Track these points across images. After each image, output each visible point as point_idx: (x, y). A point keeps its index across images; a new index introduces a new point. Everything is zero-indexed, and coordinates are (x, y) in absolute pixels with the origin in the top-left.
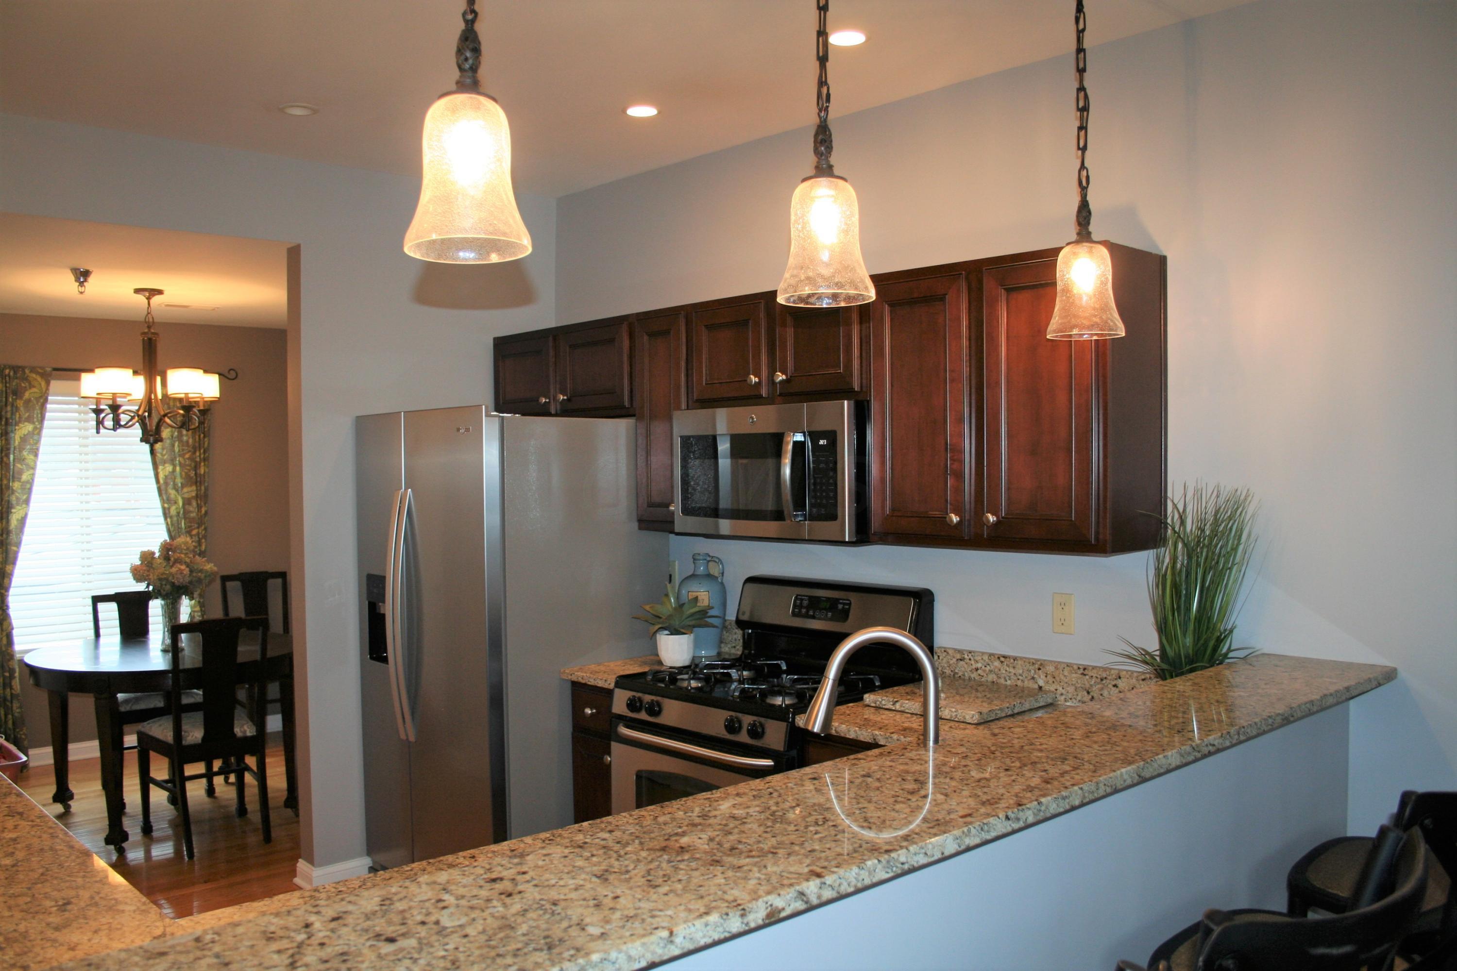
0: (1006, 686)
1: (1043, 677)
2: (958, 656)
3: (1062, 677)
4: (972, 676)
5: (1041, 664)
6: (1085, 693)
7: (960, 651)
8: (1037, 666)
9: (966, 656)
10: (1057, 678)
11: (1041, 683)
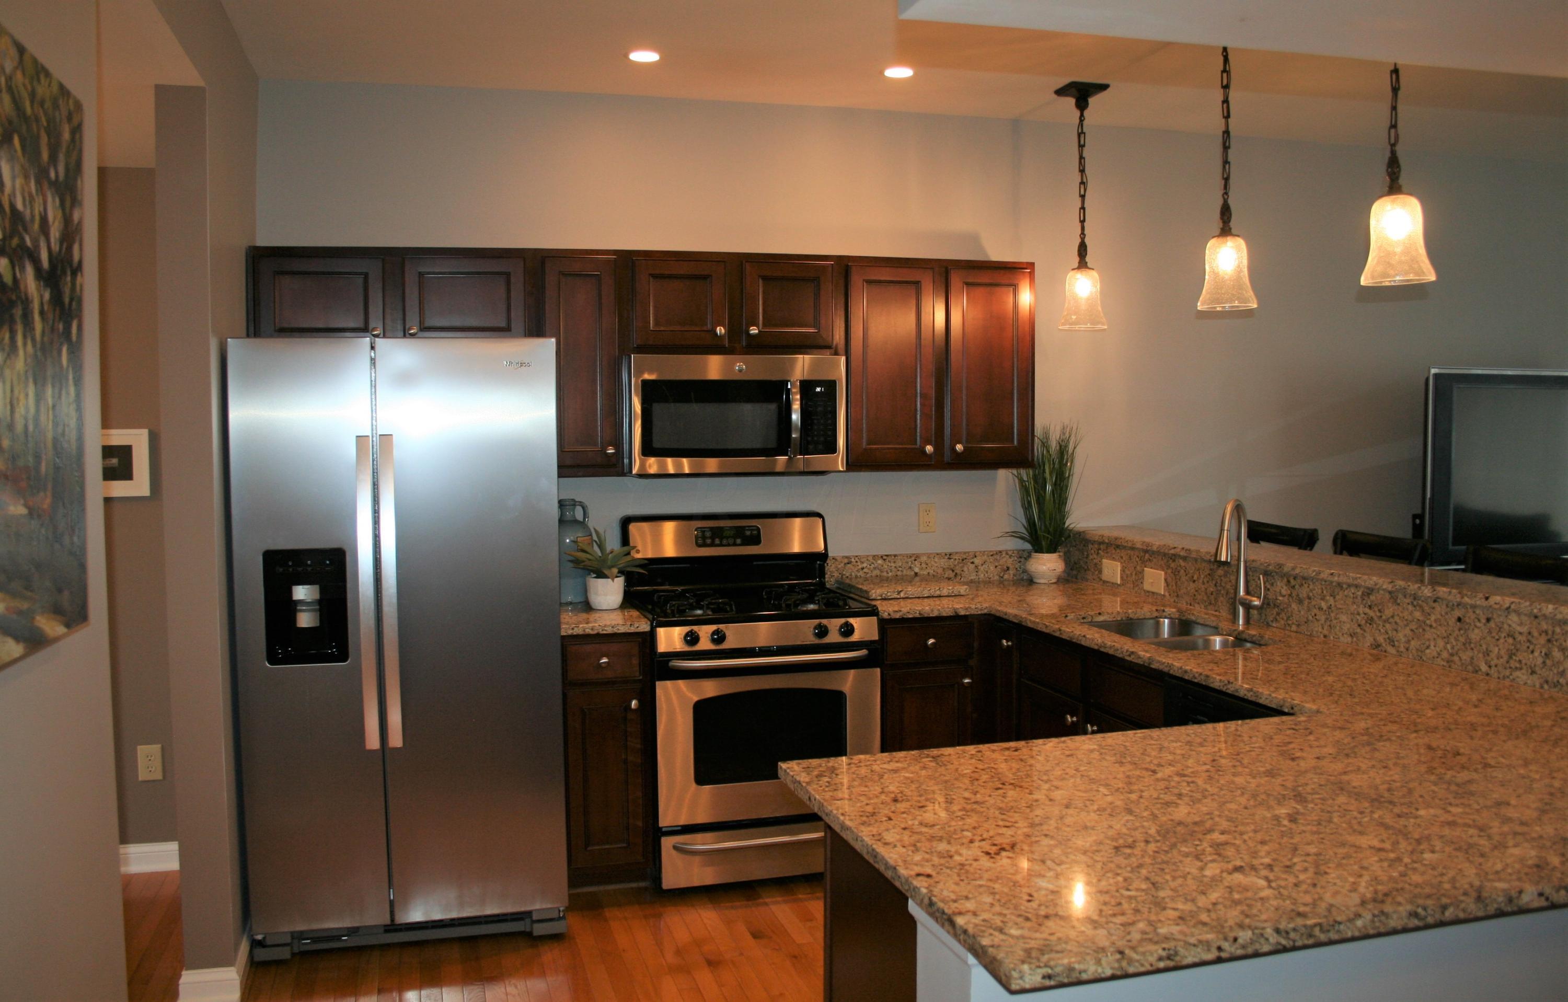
0: (888, 578)
1: (918, 565)
2: (846, 561)
3: (933, 563)
5: (917, 557)
6: (951, 572)
7: (847, 557)
8: (913, 558)
9: (853, 560)
10: (930, 565)
11: (917, 570)
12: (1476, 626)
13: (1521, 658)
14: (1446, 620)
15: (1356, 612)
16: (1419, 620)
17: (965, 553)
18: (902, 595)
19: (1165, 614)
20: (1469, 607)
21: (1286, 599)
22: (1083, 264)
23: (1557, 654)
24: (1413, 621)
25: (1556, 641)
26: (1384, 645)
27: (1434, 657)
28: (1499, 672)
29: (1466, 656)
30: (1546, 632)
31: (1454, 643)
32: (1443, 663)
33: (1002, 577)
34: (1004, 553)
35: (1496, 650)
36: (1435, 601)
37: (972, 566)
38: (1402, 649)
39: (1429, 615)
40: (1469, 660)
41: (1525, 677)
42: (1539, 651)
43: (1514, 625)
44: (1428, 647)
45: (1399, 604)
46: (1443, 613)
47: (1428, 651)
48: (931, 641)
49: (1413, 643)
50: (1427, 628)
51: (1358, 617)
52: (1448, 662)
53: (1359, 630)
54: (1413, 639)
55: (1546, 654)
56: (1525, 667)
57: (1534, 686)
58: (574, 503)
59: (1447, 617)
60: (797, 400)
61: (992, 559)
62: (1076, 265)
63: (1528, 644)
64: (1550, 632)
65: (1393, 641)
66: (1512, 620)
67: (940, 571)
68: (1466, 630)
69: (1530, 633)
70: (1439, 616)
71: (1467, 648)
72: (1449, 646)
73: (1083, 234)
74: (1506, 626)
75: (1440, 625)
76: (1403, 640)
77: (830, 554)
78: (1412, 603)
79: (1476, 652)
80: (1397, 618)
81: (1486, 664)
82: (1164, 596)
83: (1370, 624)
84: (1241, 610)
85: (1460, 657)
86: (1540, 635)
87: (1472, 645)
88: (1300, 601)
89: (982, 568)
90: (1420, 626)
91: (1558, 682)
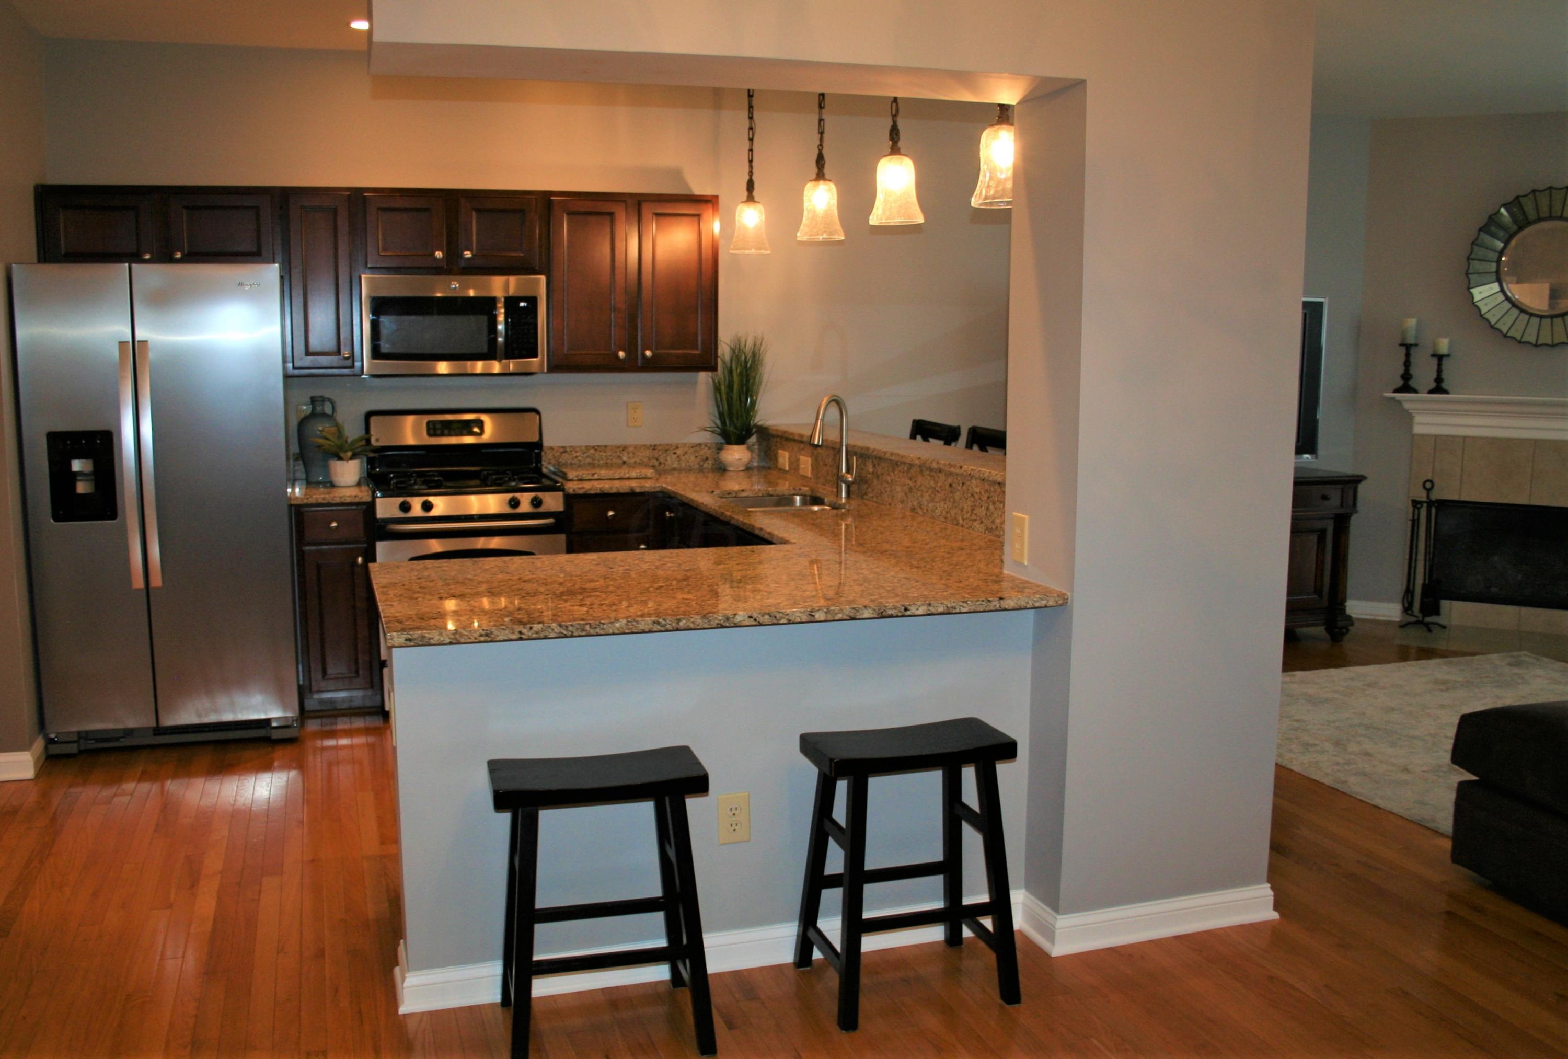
1: (626, 455)
2: (562, 450)
3: (639, 453)
4: (573, 462)
5: (625, 448)
6: (655, 461)
7: (561, 447)
8: (621, 449)
9: (568, 449)
10: (636, 455)
11: (625, 459)
12: (957, 490)
13: (977, 512)
14: (945, 486)
15: (904, 484)
16: (932, 488)
17: (668, 445)
18: (596, 477)
19: (800, 492)
20: (954, 475)
21: (871, 476)
22: (750, 199)
23: (992, 507)
26: (917, 508)
28: (967, 524)
29: (953, 513)
31: (948, 504)
33: (702, 466)
34: (703, 447)
35: (966, 507)
37: (675, 456)
38: (925, 511)
39: (937, 483)
40: (954, 516)
41: (978, 526)
42: (984, 506)
44: (936, 508)
45: (924, 476)
47: (936, 511)
48: (611, 513)
49: (930, 505)
51: (905, 487)
52: (945, 518)
53: (905, 498)
54: (930, 502)
55: (987, 508)
56: (978, 519)
58: (323, 400)
59: (945, 483)
60: (501, 313)
61: (692, 450)
62: (745, 199)
63: (980, 502)
65: (921, 505)
66: (973, 483)
67: (646, 460)
68: (953, 493)
69: (980, 492)
71: (953, 508)
72: (946, 506)
73: (751, 173)
74: (970, 488)
75: (942, 490)
76: (925, 503)
77: (546, 443)
78: (929, 474)
79: (957, 510)
80: (923, 487)
81: (962, 518)
82: (810, 478)
83: (911, 492)
84: (843, 486)
86: (985, 493)
87: (956, 505)
88: (878, 478)
89: (683, 458)
90: (933, 492)
91: (992, 528)
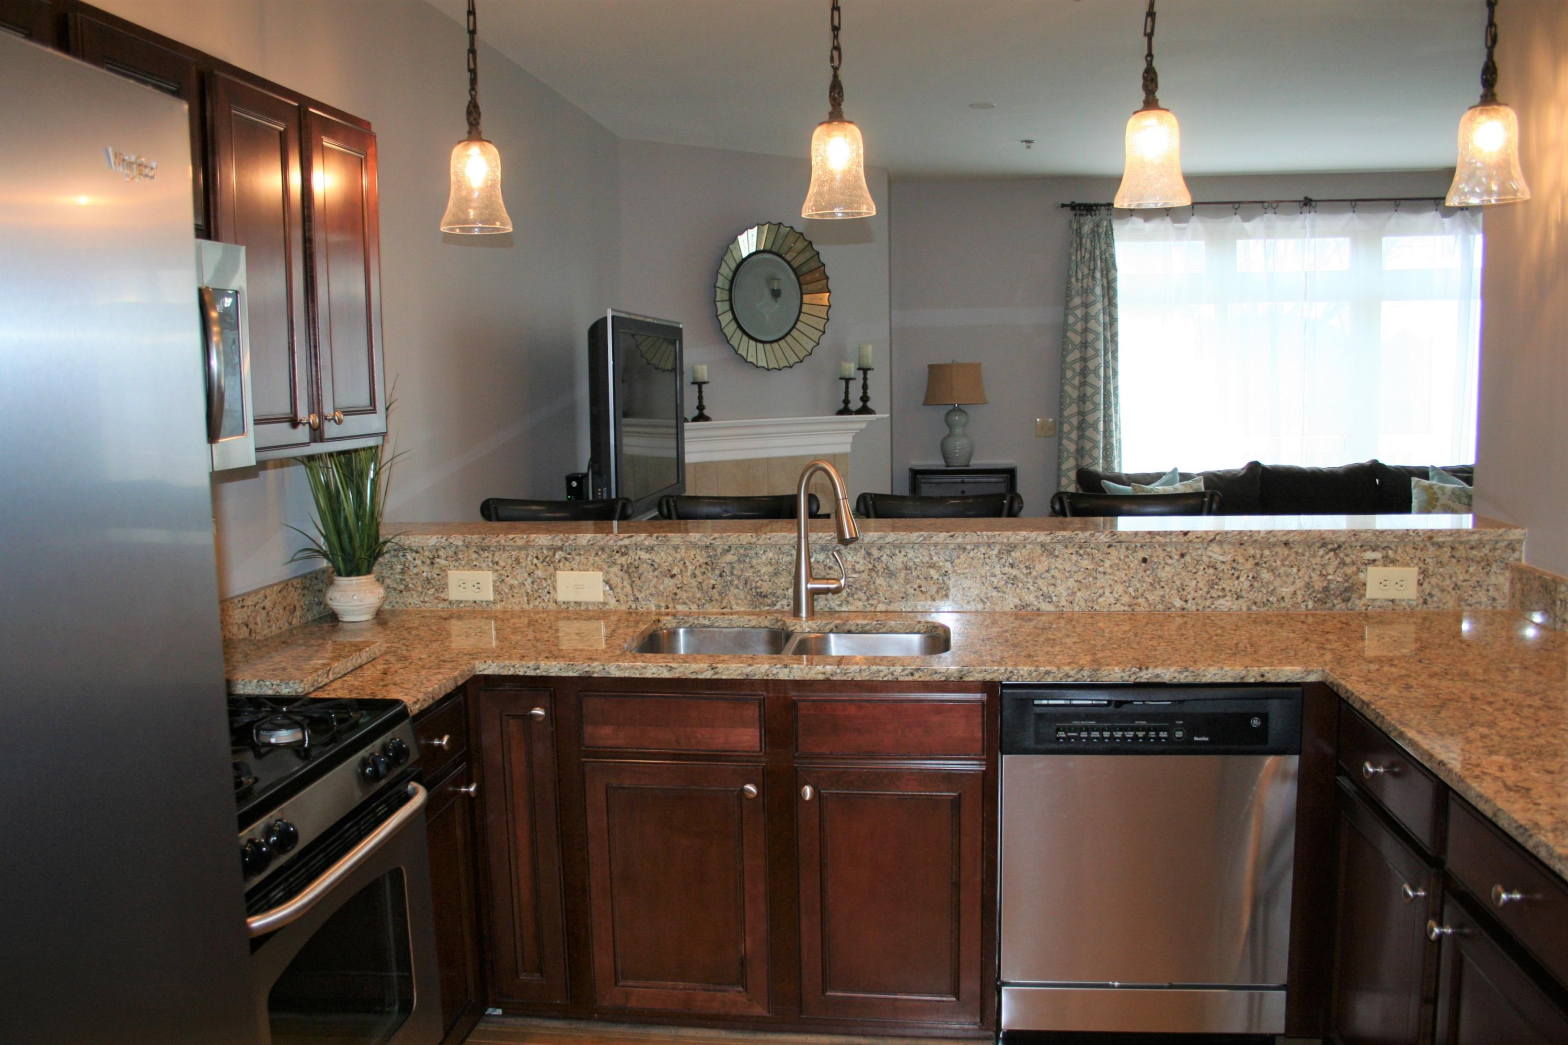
12: (1166, 564)
13: (1224, 586)
14: (1126, 563)
15: (988, 574)
16: (1087, 569)
20: (1157, 546)
21: (865, 576)
22: (475, 132)
23: (1266, 575)
24: (1079, 571)
25: (1265, 563)
26: (1036, 603)
27: (1110, 605)
28: (1197, 604)
29: (1154, 597)
30: (1254, 557)
31: (1138, 585)
32: (1123, 608)
35: (1194, 582)
36: (1110, 546)
38: (1063, 602)
39: (1103, 561)
40: (1158, 599)
42: (1245, 576)
43: (1214, 556)
44: (1101, 596)
45: (1057, 556)
46: (1122, 557)
47: (1101, 600)
49: (1079, 594)
50: (1100, 576)
51: (992, 579)
52: (1130, 606)
53: (995, 593)
54: (1080, 590)
55: (1253, 577)
56: (1229, 594)
57: (1241, 610)
59: (1126, 560)
63: (1233, 571)
64: (1258, 556)
65: (1050, 597)
66: (1212, 551)
68: (1153, 569)
69: (1234, 561)
70: (1117, 561)
71: (1155, 588)
72: (1131, 590)
73: (473, 90)
74: (1205, 558)
75: (1118, 570)
76: (1065, 594)
78: (1077, 552)
79: (1168, 590)
80: (1053, 572)
81: (1180, 599)
82: (603, 603)
83: (1013, 584)
85: (1146, 598)
86: (1247, 560)
87: (1162, 584)
88: (891, 574)
90: (1089, 575)
91: (1268, 600)
